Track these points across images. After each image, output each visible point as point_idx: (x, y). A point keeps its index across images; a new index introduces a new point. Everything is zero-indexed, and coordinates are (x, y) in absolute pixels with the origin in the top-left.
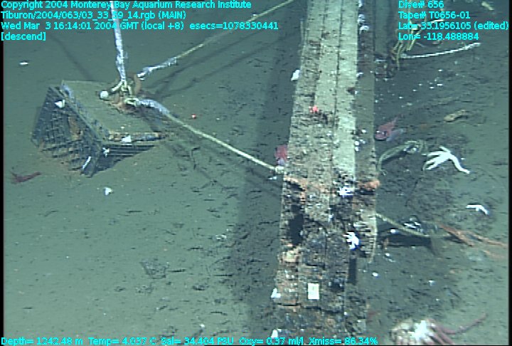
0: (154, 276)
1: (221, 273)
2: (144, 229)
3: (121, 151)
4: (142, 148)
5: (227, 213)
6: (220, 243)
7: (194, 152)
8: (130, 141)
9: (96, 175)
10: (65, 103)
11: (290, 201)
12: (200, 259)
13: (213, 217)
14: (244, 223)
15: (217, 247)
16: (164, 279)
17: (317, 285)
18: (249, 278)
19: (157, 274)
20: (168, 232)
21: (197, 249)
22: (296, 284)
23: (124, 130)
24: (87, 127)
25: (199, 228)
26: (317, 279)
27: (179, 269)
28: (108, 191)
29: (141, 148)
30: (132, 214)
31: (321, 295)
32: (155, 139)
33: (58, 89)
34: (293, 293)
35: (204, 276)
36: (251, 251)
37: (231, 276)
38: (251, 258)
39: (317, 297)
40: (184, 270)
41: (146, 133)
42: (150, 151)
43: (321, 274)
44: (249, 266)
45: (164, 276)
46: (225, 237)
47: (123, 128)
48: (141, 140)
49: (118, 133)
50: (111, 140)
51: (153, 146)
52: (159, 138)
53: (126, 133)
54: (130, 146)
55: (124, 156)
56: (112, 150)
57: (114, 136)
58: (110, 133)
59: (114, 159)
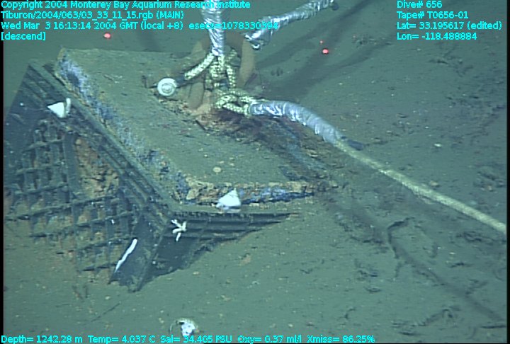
3: (212, 228)
4: (263, 220)
8: (237, 202)
9: (149, 285)
10: (72, 107)
23: (221, 176)
24: (130, 166)
28: (189, 327)
29: (259, 220)
32: (291, 197)
33: (49, 69)
41: (272, 184)
42: (278, 226)
47: (217, 170)
48: (260, 201)
49: (208, 184)
50: (193, 201)
51: (287, 215)
52: (303, 196)
53: (228, 184)
54: (235, 215)
55: (219, 240)
56: (193, 226)
57: (200, 190)
58: (191, 184)
59: (196, 246)
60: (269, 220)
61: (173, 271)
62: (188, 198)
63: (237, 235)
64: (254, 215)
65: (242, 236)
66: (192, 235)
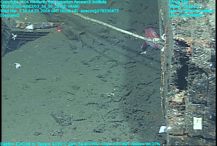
0: (63, 124)
1: (113, 120)
2: (50, 92)
3: (25, 36)
4: (41, 34)
5: (111, 78)
6: (110, 99)
7: (81, 36)
8: (32, 28)
9: (6, 55)
11: (179, 54)
12: (96, 111)
13: (102, 81)
14: (126, 85)
15: (108, 102)
16: (70, 126)
17: (201, 119)
18: (136, 123)
19: (65, 122)
20: (69, 93)
21: (93, 104)
22: (183, 119)
23: (27, 20)
25: (92, 90)
26: (200, 114)
27: (81, 118)
28: (18, 65)
30: (39, 81)
31: (203, 126)
32: (50, 27)
34: (182, 126)
35: (101, 123)
36: (135, 104)
37: (121, 122)
38: (135, 109)
39: (200, 128)
40: (85, 119)
41: (43, 23)
42: (46, 36)
43: (204, 110)
44: (135, 115)
45: (70, 124)
46: (114, 94)
47: (26, 19)
48: (40, 28)
49: (23, 22)
50: (18, 28)
51: (49, 33)
52: (54, 27)
53: (29, 23)
54: (32, 32)
55: (28, 40)
56: (19, 36)
57: (20, 24)
58: (17, 23)
59: (20, 42)
60: (43, 34)
61: (13, 50)
62: (17, 27)
63: (33, 39)
64: (38, 32)
65: (35, 40)
66: (18, 39)
